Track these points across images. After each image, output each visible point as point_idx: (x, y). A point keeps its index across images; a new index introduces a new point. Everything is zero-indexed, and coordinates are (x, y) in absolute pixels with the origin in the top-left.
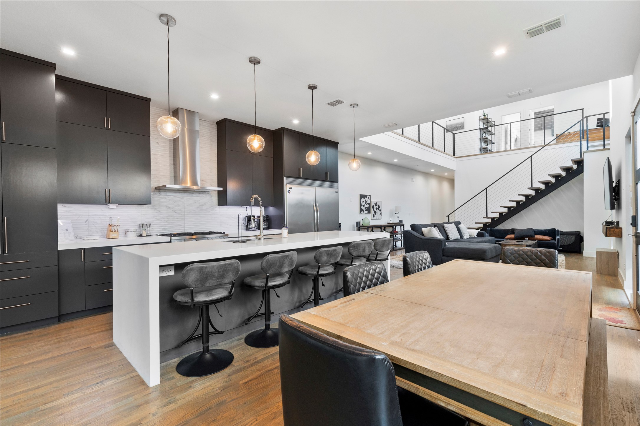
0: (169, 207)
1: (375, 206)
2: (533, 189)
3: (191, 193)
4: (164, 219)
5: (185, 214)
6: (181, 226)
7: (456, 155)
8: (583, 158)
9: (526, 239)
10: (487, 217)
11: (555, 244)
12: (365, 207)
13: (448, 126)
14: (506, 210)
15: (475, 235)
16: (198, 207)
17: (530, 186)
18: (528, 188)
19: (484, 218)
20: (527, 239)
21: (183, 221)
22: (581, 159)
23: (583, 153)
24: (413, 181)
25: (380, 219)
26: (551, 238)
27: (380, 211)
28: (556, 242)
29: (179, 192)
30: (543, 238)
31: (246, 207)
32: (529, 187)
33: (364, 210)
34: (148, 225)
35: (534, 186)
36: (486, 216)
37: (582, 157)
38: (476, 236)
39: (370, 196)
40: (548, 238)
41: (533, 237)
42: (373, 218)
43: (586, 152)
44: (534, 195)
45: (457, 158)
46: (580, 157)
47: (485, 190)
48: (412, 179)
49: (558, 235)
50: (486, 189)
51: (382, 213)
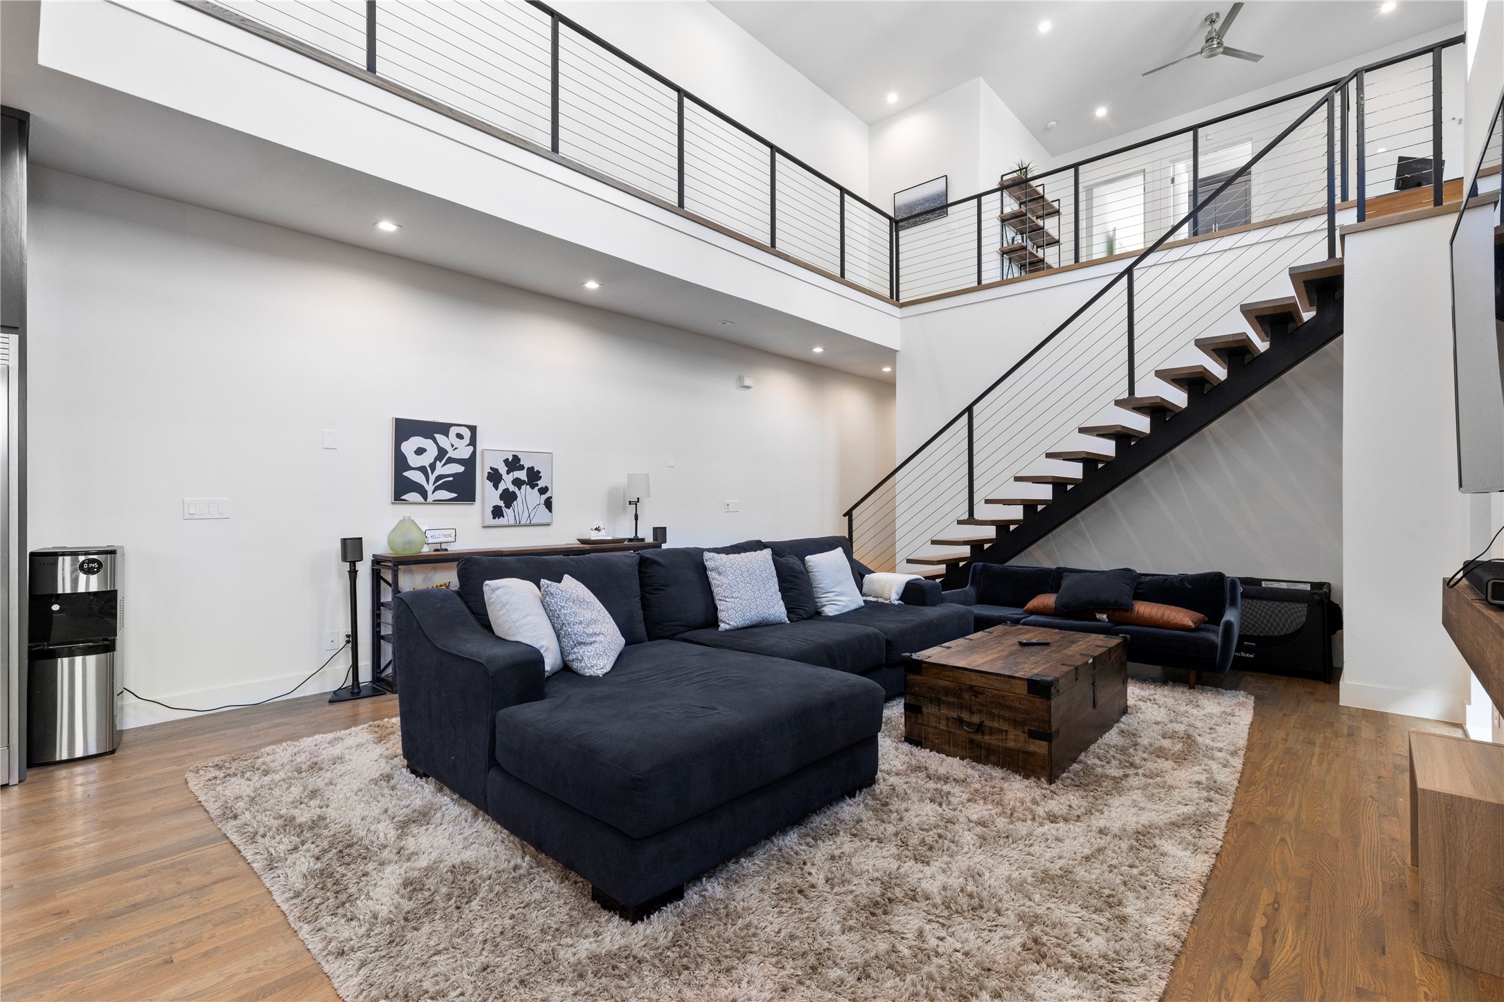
1: (508, 473)
2: (1139, 404)
7: (904, 297)
8: (1342, 259)
9: (1098, 616)
10: (971, 520)
11: (1213, 646)
12: (437, 473)
13: (900, 209)
14: (1045, 493)
15: (894, 597)
17: (1126, 395)
18: (1118, 403)
19: (960, 522)
20: (1105, 616)
22: (1333, 264)
23: (1343, 237)
24: (748, 387)
25: (548, 525)
26: (1200, 616)
27: (543, 491)
28: (1217, 639)
30: (1165, 618)
32: (1121, 398)
33: (429, 488)
35: (1138, 395)
36: (966, 516)
37: (1338, 255)
38: (900, 599)
39: (473, 429)
40: (1183, 617)
41: (1127, 610)
42: (490, 520)
43: (1354, 231)
44: (1148, 432)
45: (902, 306)
46: (1325, 257)
47: (966, 415)
48: (740, 379)
49: (1233, 603)
50: (969, 409)
51: (554, 501)
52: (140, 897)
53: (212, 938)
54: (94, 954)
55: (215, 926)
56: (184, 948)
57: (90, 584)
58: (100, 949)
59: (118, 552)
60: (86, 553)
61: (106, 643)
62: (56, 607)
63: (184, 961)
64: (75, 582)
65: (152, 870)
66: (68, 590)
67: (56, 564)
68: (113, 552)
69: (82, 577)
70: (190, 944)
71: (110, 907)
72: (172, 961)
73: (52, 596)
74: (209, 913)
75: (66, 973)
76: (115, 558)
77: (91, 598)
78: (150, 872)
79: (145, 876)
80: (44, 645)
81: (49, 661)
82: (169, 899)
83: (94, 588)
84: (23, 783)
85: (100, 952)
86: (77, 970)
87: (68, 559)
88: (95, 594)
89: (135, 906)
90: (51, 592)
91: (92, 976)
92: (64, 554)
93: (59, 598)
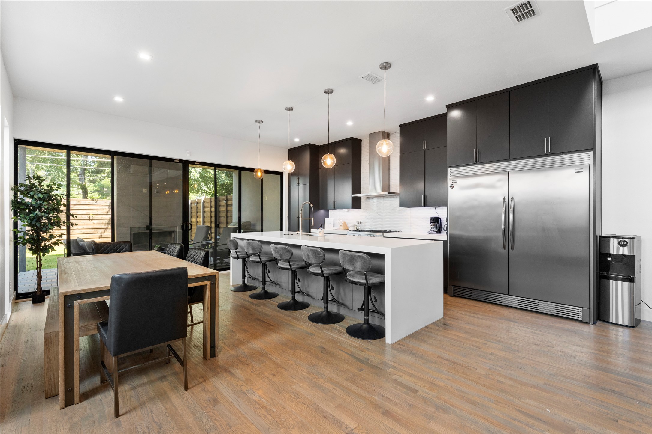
0: (374, 210)
3: (388, 198)
4: (371, 219)
5: (384, 215)
6: (381, 224)
16: (393, 209)
21: (382, 221)
29: (380, 198)
31: (436, 208)
34: (359, 223)
52: (616, 389)
53: (639, 426)
54: (591, 397)
55: (644, 422)
56: (625, 421)
57: (625, 251)
58: (594, 397)
59: (635, 238)
60: (623, 238)
61: (630, 278)
62: (609, 259)
63: (623, 425)
64: (618, 250)
65: (627, 382)
66: (615, 253)
67: (609, 241)
68: (633, 238)
69: (621, 248)
70: (628, 421)
71: (604, 385)
72: (618, 422)
73: (607, 254)
74: (644, 415)
75: (579, 397)
76: (634, 241)
77: (623, 257)
78: (626, 382)
79: (623, 383)
80: (605, 273)
81: (607, 280)
82: (629, 398)
83: (626, 253)
84: (594, 325)
85: (593, 398)
86: (582, 398)
87: (615, 239)
88: (625, 256)
89: (614, 391)
90: (607, 252)
91: (587, 404)
92: (613, 237)
93: (610, 255)
